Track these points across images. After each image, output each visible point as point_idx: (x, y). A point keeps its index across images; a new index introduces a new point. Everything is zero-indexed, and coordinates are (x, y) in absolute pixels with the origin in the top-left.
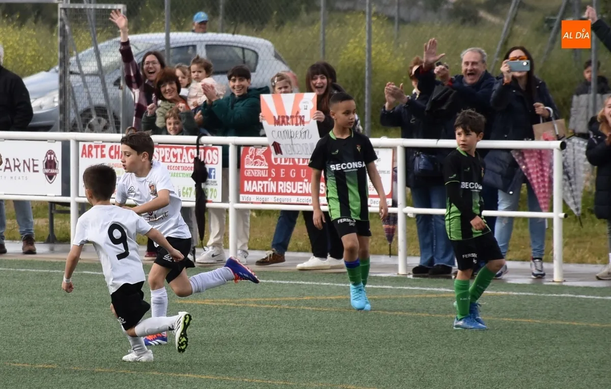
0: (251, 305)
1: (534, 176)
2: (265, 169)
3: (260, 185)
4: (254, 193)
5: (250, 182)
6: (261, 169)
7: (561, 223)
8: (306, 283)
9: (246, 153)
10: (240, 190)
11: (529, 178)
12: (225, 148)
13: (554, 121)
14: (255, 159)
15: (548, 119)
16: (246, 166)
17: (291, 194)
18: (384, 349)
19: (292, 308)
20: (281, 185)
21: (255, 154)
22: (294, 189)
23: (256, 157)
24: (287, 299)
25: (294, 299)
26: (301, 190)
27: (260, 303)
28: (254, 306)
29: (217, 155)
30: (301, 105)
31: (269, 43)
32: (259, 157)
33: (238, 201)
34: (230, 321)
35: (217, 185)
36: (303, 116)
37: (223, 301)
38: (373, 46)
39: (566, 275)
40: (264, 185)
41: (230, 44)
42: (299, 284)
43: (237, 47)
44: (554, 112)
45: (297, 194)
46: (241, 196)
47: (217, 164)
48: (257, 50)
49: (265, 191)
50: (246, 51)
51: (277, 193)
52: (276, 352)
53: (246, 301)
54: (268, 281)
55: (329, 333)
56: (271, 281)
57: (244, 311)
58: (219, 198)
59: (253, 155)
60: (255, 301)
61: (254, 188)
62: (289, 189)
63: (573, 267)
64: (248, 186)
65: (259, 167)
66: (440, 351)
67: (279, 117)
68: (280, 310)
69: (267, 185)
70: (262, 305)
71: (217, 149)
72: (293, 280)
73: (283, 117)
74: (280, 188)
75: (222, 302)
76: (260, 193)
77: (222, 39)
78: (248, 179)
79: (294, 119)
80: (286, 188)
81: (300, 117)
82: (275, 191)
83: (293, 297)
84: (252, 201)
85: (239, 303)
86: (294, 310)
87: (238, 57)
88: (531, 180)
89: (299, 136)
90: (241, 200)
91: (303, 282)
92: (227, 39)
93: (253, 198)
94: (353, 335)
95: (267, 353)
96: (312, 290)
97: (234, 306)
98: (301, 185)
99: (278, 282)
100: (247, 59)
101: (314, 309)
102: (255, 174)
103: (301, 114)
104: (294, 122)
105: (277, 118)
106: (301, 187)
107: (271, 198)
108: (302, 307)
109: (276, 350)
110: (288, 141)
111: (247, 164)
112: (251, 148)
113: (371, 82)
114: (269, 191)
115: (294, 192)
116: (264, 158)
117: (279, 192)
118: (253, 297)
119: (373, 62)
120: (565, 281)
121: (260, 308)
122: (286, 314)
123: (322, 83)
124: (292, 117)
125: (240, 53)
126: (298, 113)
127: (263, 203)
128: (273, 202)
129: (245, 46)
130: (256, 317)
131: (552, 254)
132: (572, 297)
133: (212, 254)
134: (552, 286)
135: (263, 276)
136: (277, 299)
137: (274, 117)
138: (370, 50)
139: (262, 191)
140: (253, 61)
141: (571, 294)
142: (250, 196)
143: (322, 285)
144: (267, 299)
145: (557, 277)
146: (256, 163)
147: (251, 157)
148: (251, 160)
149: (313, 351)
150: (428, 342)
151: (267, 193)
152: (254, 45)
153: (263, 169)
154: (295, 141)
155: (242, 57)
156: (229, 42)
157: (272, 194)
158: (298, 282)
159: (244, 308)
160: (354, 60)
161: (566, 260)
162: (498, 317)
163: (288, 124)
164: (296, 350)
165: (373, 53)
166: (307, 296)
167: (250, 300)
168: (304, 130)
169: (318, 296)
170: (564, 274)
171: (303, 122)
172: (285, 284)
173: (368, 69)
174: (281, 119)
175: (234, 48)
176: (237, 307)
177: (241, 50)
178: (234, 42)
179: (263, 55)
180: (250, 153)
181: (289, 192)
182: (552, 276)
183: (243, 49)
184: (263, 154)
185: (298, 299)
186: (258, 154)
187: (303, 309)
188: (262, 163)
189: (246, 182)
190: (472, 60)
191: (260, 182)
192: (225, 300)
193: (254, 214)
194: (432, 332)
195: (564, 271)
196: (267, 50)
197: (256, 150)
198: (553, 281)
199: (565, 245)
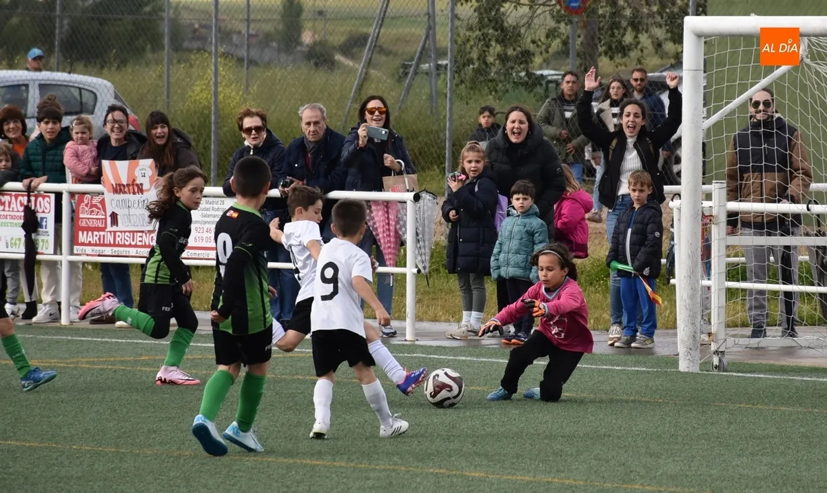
0: (84, 366)
1: (380, 230)
2: (102, 219)
3: (96, 236)
4: (90, 244)
5: (85, 233)
6: (97, 219)
7: (414, 279)
8: (145, 342)
9: (81, 201)
10: (74, 241)
11: (374, 233)
12: (59, 196)
13: (405, 175)
14: (90, 208)
15: (400, 173)
16: (81, 216)
17: (130, 246)
18: (225, 413)
19: (128, 369)
20: (119, 236)
21: (91, 202)
22: (133, 241)
23: (92, 206)
24: (122, 359)
25: (131, 358)
26: (140, 241)
27: (93, 363)
28: (87, 366)
29: (50, 203)
30: (138, 173)
31: (109, 84)
32: (95, 206)
33: (72, 253)
34: (59, 383)
35: (48, 235)
36: (142, 184)
37: (53, 361)
38: (220, 89)
39: (419, 334)
40: (100, 236)
41: (65, 83)
42: (137, 343)
43: (73, 87)
44: (405, 166)
45: (136, 246)
46: (75, 247)
47: (49, 212)
48: (94, 90)
49: (102, 242)
50: (83, 91)
51: (114, 245)
52: (108, 417)
53: (78, 362)
54: (103, 340)
55: (167, 396)
56: (107, 340)
57: (75, 372)
58: (51, 250)
59: (88, 203)
60: (87, 361)
61: (89, 239)
62: (127, 241)
63: (426, 326)
64: (82, 237)
65: (95, 217)
66: (285, 415)
67: (116, 185)
68: (115, 371)
69: (104, 236)
70: (96, 365)
71: (49, 197)
72: (130, 338)
73: (120, 185)
74: (118, 239)
75: (51, 363)
76: (96, 245)
77: (56, 78)
78: (83, 229)
79: (131, 188)
80: (125, 239)
81: (137, 185)
82: (112, 242)
83: (130, 357)
84: (87, 253)
85: (71, 363)
86: (130, 371)
87: (75, 98)
88: (378, 235)
89: (136, 205)
90: (75, 252)
91: (141, 341)
92: (62, 79)
93: (89, 250)
94: (192, 398)
95: (99, 417)
96: (151, 349)
97: (64, 367)
98: (140, 237)
99: (114, 340)
100: (84, 100)
101: (152, 369)
102: (90, 224)
103: (138, 182)
104: (131, 191)
105: (115, 186)
106: (141, 239)
107: (108, 250)
108: (139, 368)
109: (110, 414)
110: (126, 211)
111: (82, 213)
112: (86, 196)
113: (217, 128)
114: (106, 243)
115: (133, 243)
116: (101, 207)
117: (117, 243)
118: (86, 357)
119: (221, 106)
120: (417, 340)
121: (94, 369)
122: (122, 376)
123: (163, 132)
124: (128, 185)
125: (76, 93)
126: (134, 180)
127: (99, 256)
128: (110, 254)
129: (81, 86)
130: (89, 379)
131: (405, 312)
132: (424, 357)
133: (50, 312)
134: (403, 345)
135: (98, 334)
136: (112, 359)
137: (112, 185)
138: (216, 94)
139: (98, 242)
140: (91, 102)
141: (423, 354)
142: (84, 247)
143: (162, 344)
144: (101, 359)
145: (409, 336)
146: (92, 211)
147: (87, 205)
148: (86, 209)
149: (149, 415)
150: (272, 405)
151: (104, 245)
152: (91, 85)
153: (99, 219)
154: (132, 211)
155: (79, 98)
156: (65, 81)
157: (110, 245)
158: (135, 341)
159: (75, 368)
160: (200, 103)
161: (419, 318)
162: (346, 378)
163: (125, 193)
164: (130, 414)
165: (221, 97)
166: (146, 356)
167: (82, 360)
168: (142, 199)
169: (157, 355)
170: (416, 333)
171: (141, 190)
172: (122, 343)
173: (214, 113)
174: (118, 188)
175: (70, 88)
176: (68, 367)
177: (78, 90)
178: (69, 82)
179: (101, 95)
180: (86, 202)
181: (127, 243)
182: (404, 335)
183: (80, 89)
184: (99, 203)
185: (135, 359)
186: (94, 202)
187: (140, 370)
188: (98, 212)
189: (80, 233)
190: (314, 120)
191: (95, 233)
192: (55, 361)
193: (90, 267)
194: (277, 394)
195: (416, 329)
196: (106, 91)
197: (92, 198)
198: (406, 340)
199: (418, 302)
